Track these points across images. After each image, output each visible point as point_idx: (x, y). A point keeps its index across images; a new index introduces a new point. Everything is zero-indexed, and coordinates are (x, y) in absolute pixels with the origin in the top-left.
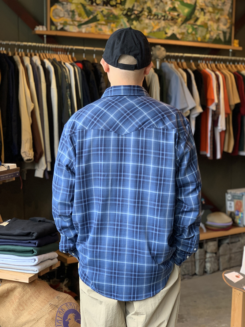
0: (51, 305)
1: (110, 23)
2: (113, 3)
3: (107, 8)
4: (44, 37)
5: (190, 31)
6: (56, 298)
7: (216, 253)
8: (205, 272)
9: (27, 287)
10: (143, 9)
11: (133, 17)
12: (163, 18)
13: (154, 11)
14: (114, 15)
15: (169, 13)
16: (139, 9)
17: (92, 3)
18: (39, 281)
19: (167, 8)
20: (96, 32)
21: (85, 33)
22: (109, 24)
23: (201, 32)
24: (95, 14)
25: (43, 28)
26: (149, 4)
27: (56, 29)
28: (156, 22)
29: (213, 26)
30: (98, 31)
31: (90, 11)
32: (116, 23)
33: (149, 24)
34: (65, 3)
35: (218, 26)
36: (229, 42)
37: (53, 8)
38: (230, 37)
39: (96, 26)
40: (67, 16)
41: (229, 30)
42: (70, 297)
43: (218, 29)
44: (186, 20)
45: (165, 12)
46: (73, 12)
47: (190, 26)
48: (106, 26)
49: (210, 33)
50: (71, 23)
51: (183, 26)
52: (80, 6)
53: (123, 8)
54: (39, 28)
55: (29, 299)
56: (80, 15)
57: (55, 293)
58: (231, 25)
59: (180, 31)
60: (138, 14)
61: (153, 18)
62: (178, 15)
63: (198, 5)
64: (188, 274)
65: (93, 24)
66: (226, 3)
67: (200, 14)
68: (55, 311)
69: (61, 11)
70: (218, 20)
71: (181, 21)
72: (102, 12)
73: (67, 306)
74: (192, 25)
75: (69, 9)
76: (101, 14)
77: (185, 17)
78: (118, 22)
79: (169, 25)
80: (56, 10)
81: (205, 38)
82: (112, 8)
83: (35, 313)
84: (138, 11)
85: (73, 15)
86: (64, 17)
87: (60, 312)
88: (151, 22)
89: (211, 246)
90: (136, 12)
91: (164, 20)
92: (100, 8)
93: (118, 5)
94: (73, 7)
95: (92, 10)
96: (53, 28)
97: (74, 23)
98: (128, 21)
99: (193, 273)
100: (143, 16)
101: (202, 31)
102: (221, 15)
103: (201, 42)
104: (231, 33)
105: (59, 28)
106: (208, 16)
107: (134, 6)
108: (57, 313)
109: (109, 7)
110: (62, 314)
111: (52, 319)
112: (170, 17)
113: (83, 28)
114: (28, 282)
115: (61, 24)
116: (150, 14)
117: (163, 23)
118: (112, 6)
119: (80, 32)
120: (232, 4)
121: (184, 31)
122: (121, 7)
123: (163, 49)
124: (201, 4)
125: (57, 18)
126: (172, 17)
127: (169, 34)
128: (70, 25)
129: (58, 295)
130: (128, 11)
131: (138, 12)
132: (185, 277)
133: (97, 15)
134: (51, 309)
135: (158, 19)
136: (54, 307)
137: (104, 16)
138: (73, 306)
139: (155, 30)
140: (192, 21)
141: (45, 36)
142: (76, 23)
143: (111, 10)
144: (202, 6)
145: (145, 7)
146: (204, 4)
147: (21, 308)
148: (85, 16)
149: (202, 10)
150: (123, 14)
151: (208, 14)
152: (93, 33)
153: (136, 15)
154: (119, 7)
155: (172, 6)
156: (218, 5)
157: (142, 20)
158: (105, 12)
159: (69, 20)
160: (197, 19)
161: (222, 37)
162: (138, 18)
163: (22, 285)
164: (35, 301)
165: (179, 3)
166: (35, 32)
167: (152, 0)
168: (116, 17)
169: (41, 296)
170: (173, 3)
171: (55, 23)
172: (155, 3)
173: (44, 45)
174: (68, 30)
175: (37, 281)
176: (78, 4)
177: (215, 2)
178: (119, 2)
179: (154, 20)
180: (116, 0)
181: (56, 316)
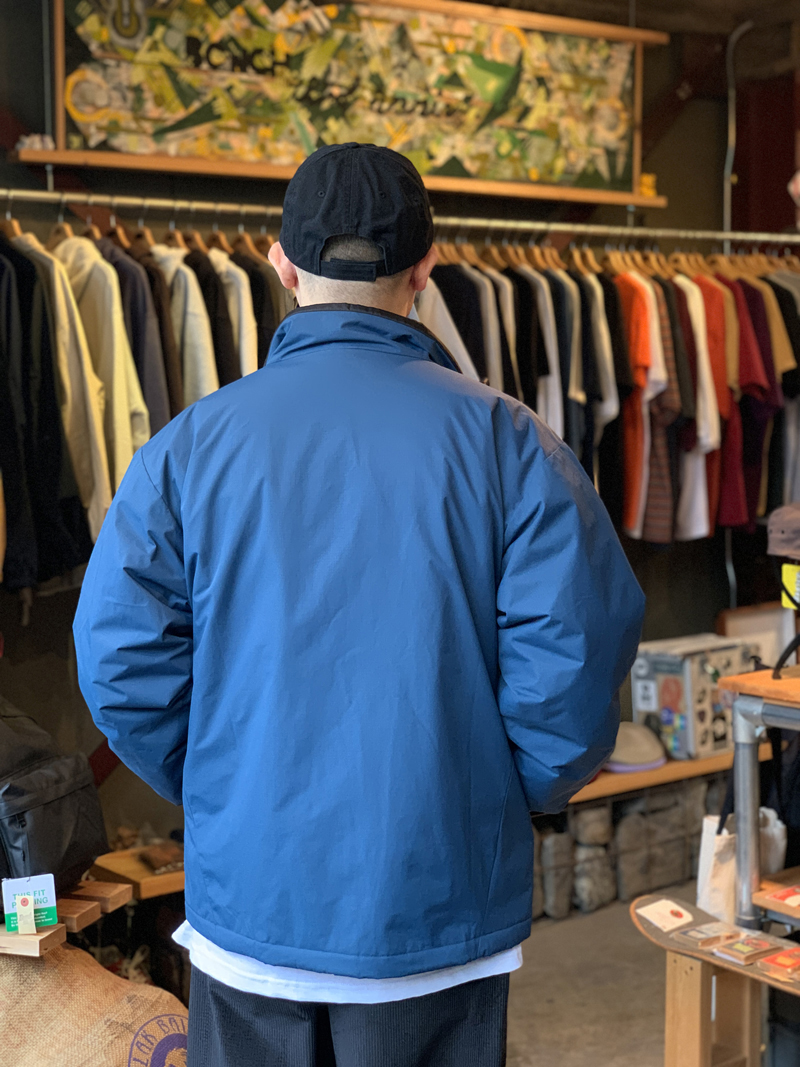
0: (111, 1024)
1: (256, 125)
2: (264, 61)
3: (244, 76)
4: (45, 172)
5: (505, 148)
6: (125, 1001)
7: (606, 846)
8: (574, 908)
9: (30, 970)
10: (358, 80)
11: (326, 105)
12: (419, 109)
13: (393, 86)
14: (266, 100)
15: (440, 94)
16: (346, 81)
17: (197, 63)
18: (67, 951)
19: (432, 79)
20: (212, 153)
21: (178, 156)
22: (252, 130)
23: (538, 153)
24: (207, 98)
25: (42, 141)
26: (375, 65)
27: (85, 146)
28: (400, 120)
29: (574, 130)
30: (219, 152)
31: (190, 86)
32: (273, 126)
33: (376, 129)
34: (112, 63)
35: (592, 133)
36: (624, 183)
37: (73, 78)
38: (629, 167)
39: (211, 136)
40: (118, 103)
41: (623, 146)
42: (168, 998)
43: (590, 142)
44: (493, 114)
45: (427, 89)
46: (137, 90)
47: (503, 132)
48: (242, 136)
49: (567, 156)
50: (133, 125)
51: (481, 135)
52: (159, 72)
53: (295, 78)
54: (32, 143)
55: (39, 1008)
56: (159, 101)
57: (120, 988)
58: (632, 128)
59: (474, 148)
60: (342, 96)
61: (389, 110)
62: (468, 100)
63: (527, 65)
65: (201, 130)
66: (612, 61)
67: (534, 94)
68: (124, 1043)
69: (99, 87)
70: (592, 113)
71: (478, 117)
72: (229, 89)
73: (161, 1024)
74: (512, 130)
75: (125, 83)
76: (226, 96)
77: (487, 106)
78: (279, 122)
79: (441, 130)
80: (85, 86)
81: (550, 170)
82: (260, 79)
83: (59, 1052)
84: (340, 86)
85: (139, 100)
86: (108, 106)
87: (139, 1045)
88: (385, 120)
89: (592, 825)
90: (336, 91)
91: (424, 114)
92: (223, 79)
93: (278, 69)
94: (137, 75)
95: (196, 84)
96: (76, 141)
97: (140, 126)
98: (312, 120)
99: (539, 912)
100: (359, 103)
101: (541, 150)
102: (600, 96)
103: (541, 182)
104: (630, 155)
105: (93, 142)
106: (558, 102)
107: (328, 72)
108: (131, 1049)
109: (250, 76)
110: (146, 1050)
112: (441, 106)
113: (169, 142)
114: (37, 955)
115: (100, 129)
116: (379, 96)
117: (420, 125)
118: (261, 71)
119: (163, 154)
120: (632, 63)
121: (487, 148)
122: (287, 74)
124: (537, 63)
125: (89, 109)
126: (448, 106)
127: (441, 159)
128: (129, 131)
129: (131, 993)
130: (310, 88)
131: (343, 91)
133: (215, 99)
134: (111, 1038)
135: (404, 112)
136: (122, 1028)
137: (237, 103)
138: (179, 1023)
139: (397, 146)
140: (509, 119)
141: (49, 168)
142: (148, 126)
143: (256, 84)
144: (539, 69)
145: (365, 72)
146: (544, 65)
147: (15, 1039)
148: (176, 103)
149: (541, 81)
150: (294, 96)
151: (558, 96)
152: (201, 158)
153: (337, 99)
154: (282, 74)
155: (446, 72)
156: (589, 67)
157: (354, 116)
158: (240, 91)
159: (126, 118)
160: (526, 111)
161: (603, 166)
162: (342, 108)
163: (14, 965)
164: (59, 1013)
165: (468, 61)
166: (17, 154)
167: (385, 53)
168: (274, 108)
169: (76, 996)
170: (449, 61)
171: (81, 127)
172: (395, 60)
173: (49, 196)
174: (124, 149)
175: (62, 949)
176: (152, 64)
177: (580, 56)
178: (281, 57)
179: (393, 116)
180: (273, 53)
181: (130, 1057)
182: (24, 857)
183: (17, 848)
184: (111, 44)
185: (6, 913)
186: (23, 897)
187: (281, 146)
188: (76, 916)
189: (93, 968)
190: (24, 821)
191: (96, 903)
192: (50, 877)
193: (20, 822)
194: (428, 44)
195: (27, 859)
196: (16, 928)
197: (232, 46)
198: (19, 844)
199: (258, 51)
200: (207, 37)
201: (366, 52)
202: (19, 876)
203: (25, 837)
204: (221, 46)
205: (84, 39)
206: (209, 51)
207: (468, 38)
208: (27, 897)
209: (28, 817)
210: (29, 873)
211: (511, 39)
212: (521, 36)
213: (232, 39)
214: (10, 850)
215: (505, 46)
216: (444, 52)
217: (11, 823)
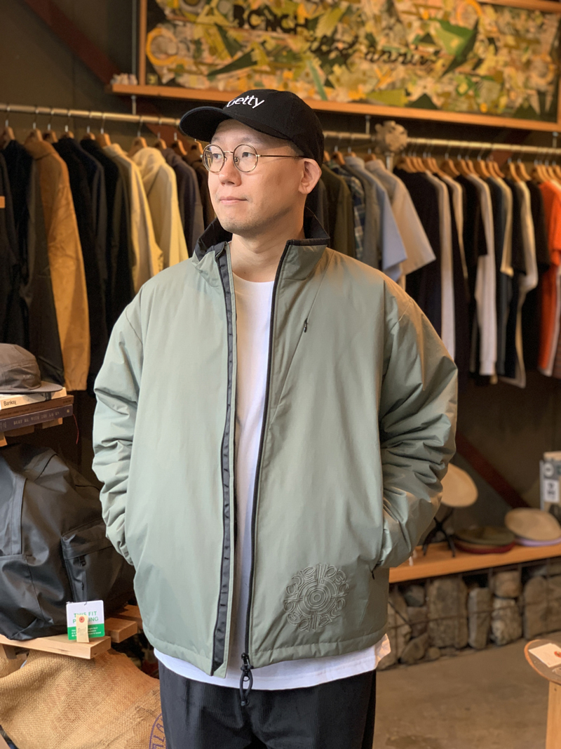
0: (139, 710)
1: (282, 69)
2: (289, 23)
3: (274, 34)
4: (130, 101)
5: (463, 88)
6: (151, 694)
7: (516, 599)
8: (491, 642)
9: (85, 667)
10: (357, 37)
11: (333, 55)
12: (401, 59)
13: (382, 43)
14: (290, 51)
15: (416, 48)
16: (348, 38)
17: (241, 25)
18: (112, 656)
19: (411, 38)
21: (225, 91)
22: (278, 73)
23: (488, 93)
24: (247, 50)
25: (129, 78)
26: (370, 27)
27: (159, 83)
28: (387, 67)
29: (515, 77)
31: (235, 41)
32: (294, 70)
33: (369, 73)
35: (528, 79)
36: (551, 116)
37: (153, 34)
38: (554, 105)
39: (249, 77)
40: (183, 52)
41: (551, 89)
43: (526, 86)
44: (455, 64)
45: (407, 45)
46: (198, 43)
47: (462, 77)
48: (272, 77)
49: (508, 96)
50: (194, 68)
51: (446, 79)
52: (214, 31)
53: (312, 36)
54: (122, 80)
55: (89, 695)
56: (213, 51)
57: (148, 684)
58: (558, 75)
59: (439, 88)
60: (344, 49)
61: (378, 59)
62: (437, 53)
63: (481, 29)
64: (452, 646)
65: (242, 72)
66: (545, 27)
67: (486, 50)
68: (148, 724)
69: (171, 41)
70: (528, 65)
71: (443, 66)
72: (263, 43)
74: (468, 76)
75: (189, 38)
76: (261, 48)
77: (451, 58)
78: (299, 67)
79: (416, 74)
80: (160, 39)
81: (496, 106)
82: (286, 36)
83: (102, 727)
84: (344, 42)
85: (199, 50)
86: (176, 54)
87: (160, 726)
88: (375, 66)
89: (507, 583)
90: (340, 46)
91: (404, 63)
92: (259, 36)
93: (299, 29)
94: (198, 33)
95: (240, 40)
96: (153, 79)
97: (199, 69)
98: (322, 66)
99: (463, 644)
100: (357, 54)
101: (490, 90)
102: (534, 52)
103: (489, 114)
104: (555, 96)
105: (165, 80)
106: (503, 56)
107: (335, 31)
108: (153, 729)
109: (279, 34)
111: (142, 741)
112: (417, 57)
113: (219, 80)
114: (89, 657)
115: (170, 70)
116: (372, 49)
117: (401, 71)
118: (286, 31)
119: (214, 89)
120: (559, 28)
121: (450, 88)
122: (306, 33)
123: (400, 129)
124: (489, 28)
125: (163, 56)
126: (422, 57)
127: (415, 96)
128: (190, 72)
129: (156, 688)
130: (322, 43)
131: (346, 46)
132: (444, 651)
133: (253, 50)
134: (139, 720)
135: (390, 61)
136: (147, 713)
137: (268, 53)
139: (383, 86)
140: (467, 68)
141: (134, 98)
142: (204, 69)
143: (283, 40)
144: (490, 32)
145: (362, 32)
146: (495, 29)
147: (72, 716)
148: (225, 53)
149: (491, 41)
150: (310, 48)
151: (504, 52)
153: (341, 51)
154: (302, 32)
155: (422, 33)
156: (528, 31)
157: (353, 64)
158: (271, 45)
159: (189, 63)
160: (480, 62)
161: (535, 103)
162: (344, 58)
163: (74, 663)
164: (104, 699)
165: (438, 25)
166: (111, 87)
167: (377, 19)
168: (295, 57)
169: (116, 688)
170: (424, 25)
171: (157, 68)
172: (384, 24)
173: (133, 117)
174: (187, 85)
175: (108, 654)
176: (209, 24)
177: (520, 23)
178: (302, 21)
179: (381, 64)
180: (296, 17)
181: (152, 735)
182: (83, 587)
183: (78, 581)
184: (180, 10)
185: (68, 626)
186: (81, 616)
187: (299, 85)
188: (119, 631)
189: (130, 669)
190: (84, 561)
191: (134, 622)
192: (101, 602)
193: (81, 562)
194: (409, 13)
195: (85, 589)
196: (75, 637)
197: (266, 12)
198: (80, 578)
199: (285, 16)
200: (249, 6)
201: (364, 18)
202: (79, 601)
203: (84, 573)
204: (258, 12)
205: (161, 6)
206: (249, 16)
207: (439, 8)
208: (84, 616)
209: (87, 559)
210: (86, 599)
211: (470, 9)
212: (478, 8)
213: (267, 7)
214: (73, 581)
215: (466, 15)
216: (421, 19)
217: (75, 563)
